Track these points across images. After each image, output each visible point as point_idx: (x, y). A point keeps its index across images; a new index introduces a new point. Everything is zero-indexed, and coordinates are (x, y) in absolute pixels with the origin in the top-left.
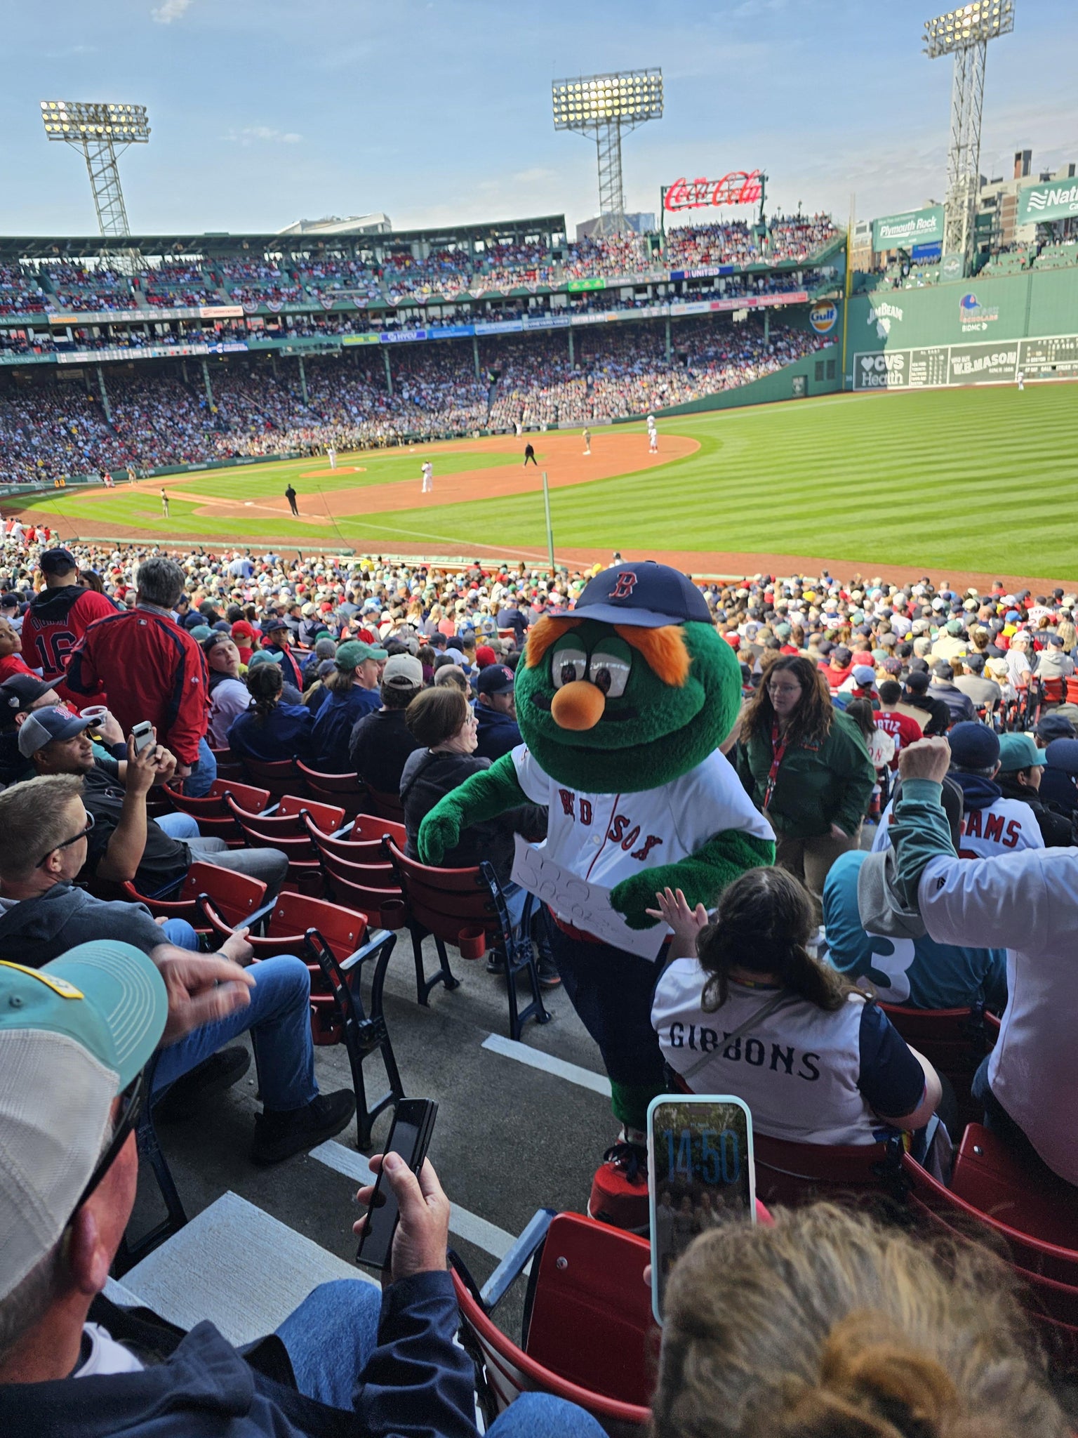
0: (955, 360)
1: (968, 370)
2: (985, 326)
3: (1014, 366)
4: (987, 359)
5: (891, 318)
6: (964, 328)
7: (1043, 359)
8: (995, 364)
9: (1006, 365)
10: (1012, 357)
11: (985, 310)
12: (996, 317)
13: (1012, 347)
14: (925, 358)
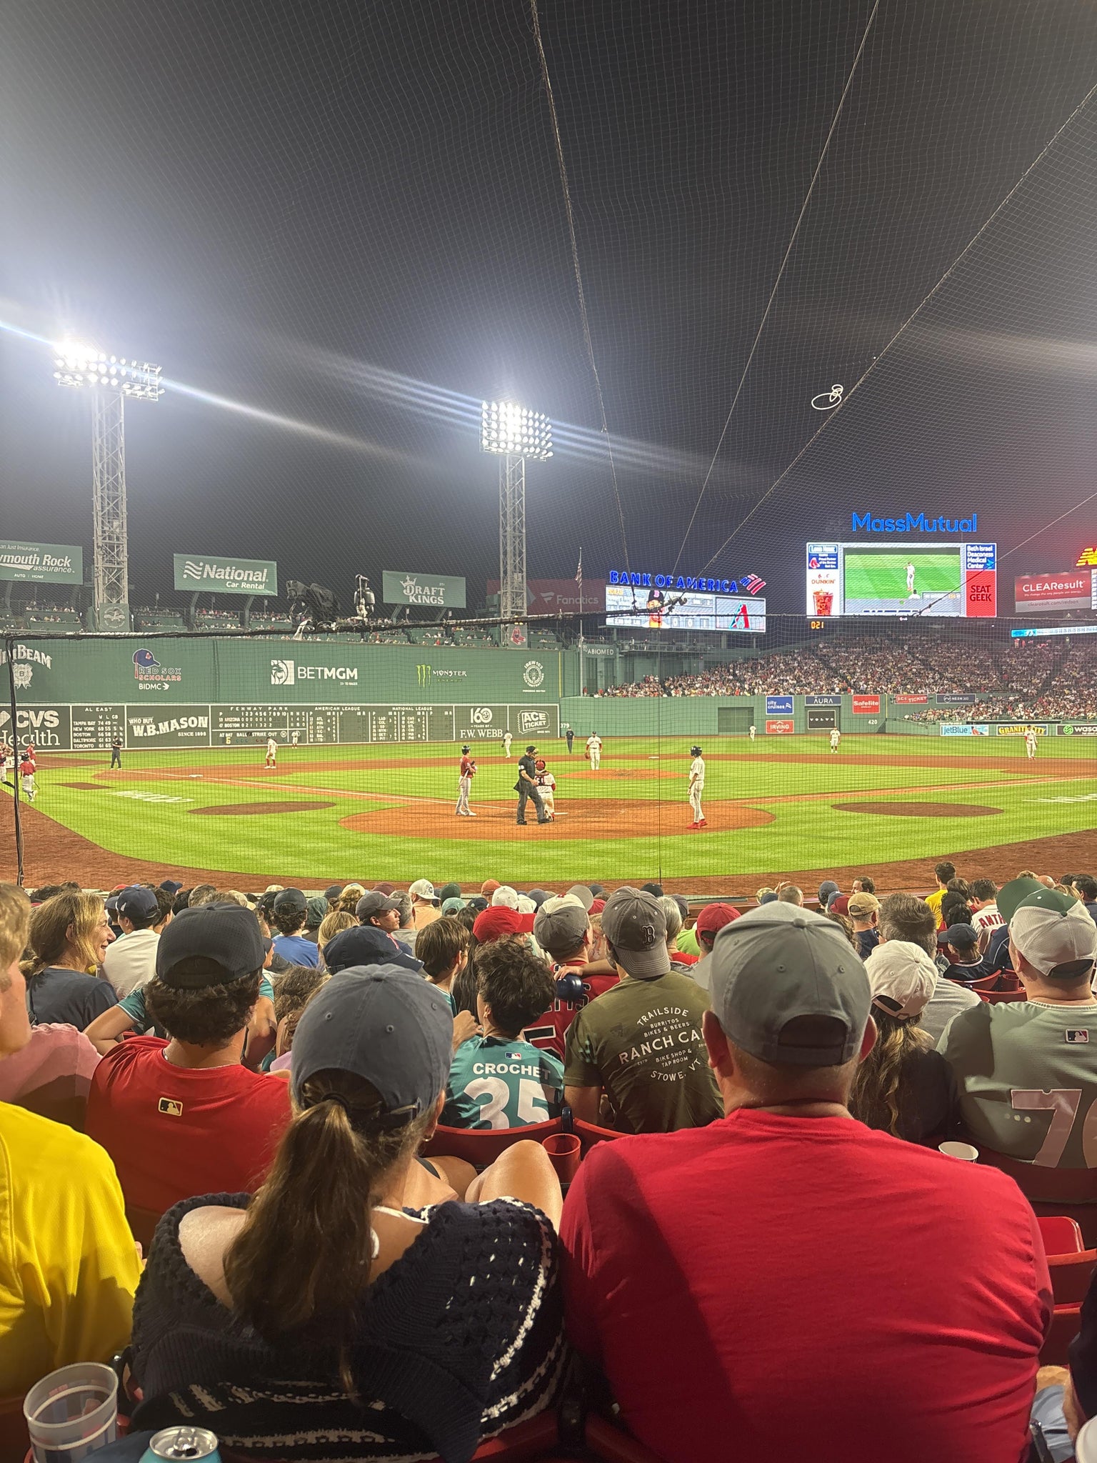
0: (131, 721)
1: (151, 731)
2: (167, 686)
3: (206, 730)
4: (174, 722)
5: (34, 664)
6: (141, 686)
7: (238, 725)
8: (185, 726)
9: (197, 729)
10: (203, 722)
11: (164, 671)
12: (179, 679)
13: (202, 712)
14: (93, 716)
